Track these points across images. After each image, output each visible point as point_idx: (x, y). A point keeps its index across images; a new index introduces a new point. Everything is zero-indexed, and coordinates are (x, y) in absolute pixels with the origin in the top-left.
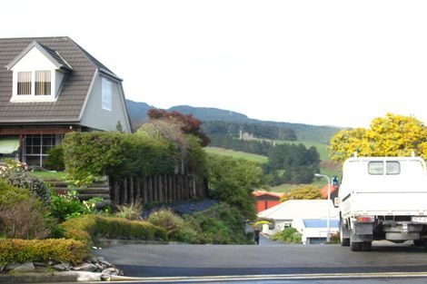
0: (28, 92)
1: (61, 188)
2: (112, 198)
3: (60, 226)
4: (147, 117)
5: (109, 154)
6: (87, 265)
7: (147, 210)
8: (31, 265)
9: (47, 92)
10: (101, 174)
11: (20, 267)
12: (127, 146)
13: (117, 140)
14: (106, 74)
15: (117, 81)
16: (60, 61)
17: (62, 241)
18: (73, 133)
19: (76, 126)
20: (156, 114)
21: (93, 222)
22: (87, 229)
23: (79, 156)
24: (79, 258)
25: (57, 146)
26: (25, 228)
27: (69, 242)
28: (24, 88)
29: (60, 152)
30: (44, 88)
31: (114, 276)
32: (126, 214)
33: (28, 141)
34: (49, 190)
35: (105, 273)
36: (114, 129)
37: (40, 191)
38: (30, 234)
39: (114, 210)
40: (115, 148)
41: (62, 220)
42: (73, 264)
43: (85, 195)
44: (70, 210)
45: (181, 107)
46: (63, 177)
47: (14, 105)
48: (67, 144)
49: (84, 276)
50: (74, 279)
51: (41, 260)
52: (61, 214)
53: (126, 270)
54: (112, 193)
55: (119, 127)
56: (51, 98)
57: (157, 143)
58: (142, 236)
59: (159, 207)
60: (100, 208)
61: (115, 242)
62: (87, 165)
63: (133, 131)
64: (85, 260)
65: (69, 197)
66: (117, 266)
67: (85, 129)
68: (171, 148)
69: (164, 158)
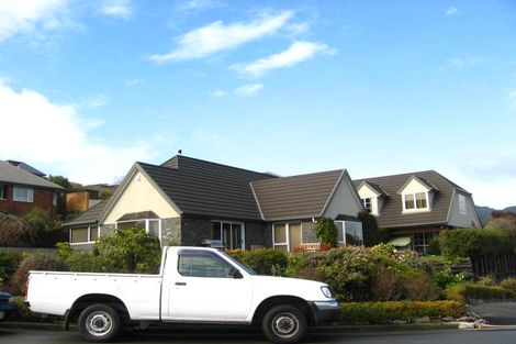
0: (413, 207)
1: (440, 266)
2: (474, 271)
3: (443, 292)
4: (491, 217)
5: (469, 243)
6: (464, 318)
7: (499, 279)
8: (427, 318)
9: (424, 206)
10: (465, 256)
11: (420, 320)
12: (480, 237)
13: (474, 233)
14: (460, 191)
15: (468, 195)
16: (430, 186)
17: (446, 302)
18: (444, 231)
19: (445, 226)
20: (497, 214)
21: (464, 288)
22: (461, 293)
23: (449, 245)
24: (458, 313)
25: (434, 239)
26: (422, 294)
27: (451, 302)
28: (410, 205)
29: (436, 243)
30: (422, 203)
31: (483, 325)
32: (485, 282)
33: (416, 237)
34: (434, 268)
35: (477, 323)
36: (470, 225)
37: (428, 270)
38: (425, 298)
39: (476, 280)
40: (473, 239)
41: (444, 287)
42: (455, 317)
43: (456, 270)
44: (449, 281)
45: (512, 208)
46: (441, 259)
47: (406, 215)
48: (441, 238)
49: (463, 325)
50: (456, 327)
51: (434, 315)
52: (443, 283)
53: (490, 321)
54: (474, 268)
55: (473, 224)
56: (427, 209)
57: (500, 233)
58: (498, 296)
59: (506, 276)
60: (467, 279)
61: (480, 301)
62: (456, 251)
63: (483, 227)
64: (462, 314)
65: (446, 273)
66: (484, 318)
67: (451, 228)
68: (510, 237)
69: (506, 243)
